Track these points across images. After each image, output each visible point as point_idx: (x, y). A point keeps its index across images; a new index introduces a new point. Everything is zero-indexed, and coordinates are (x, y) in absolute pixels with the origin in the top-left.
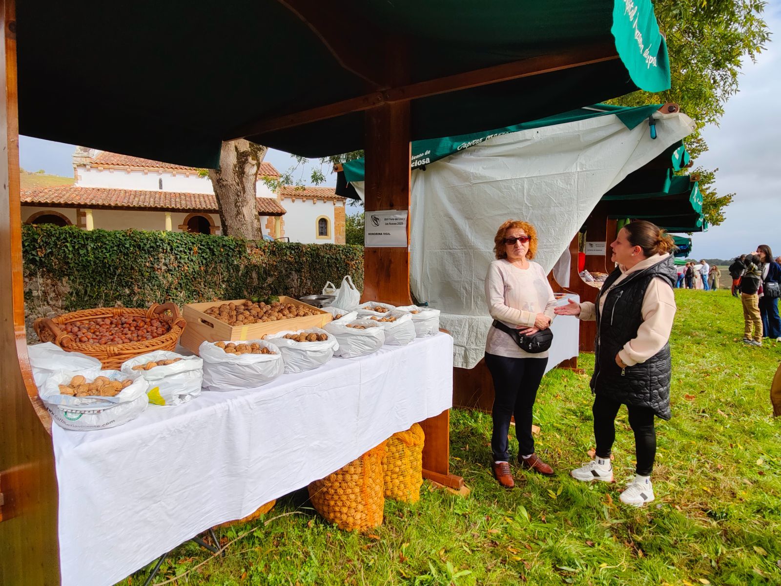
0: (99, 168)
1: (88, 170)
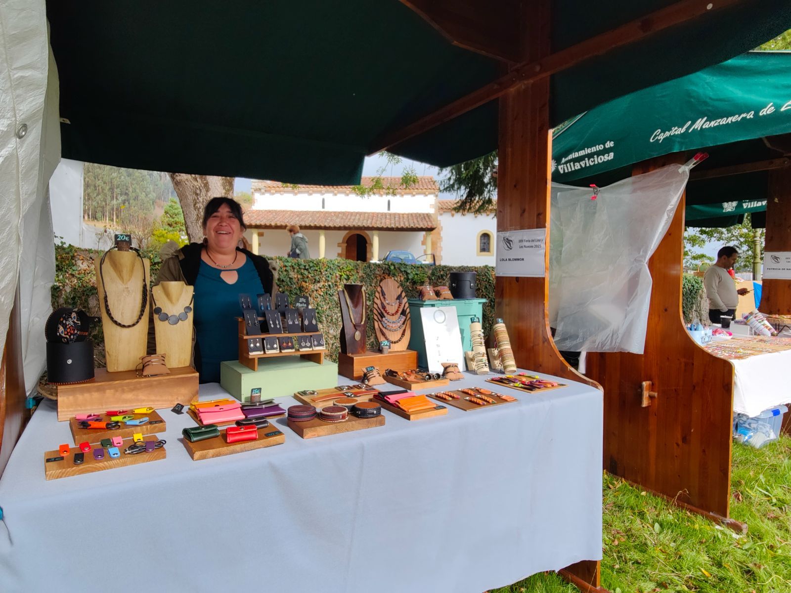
0: (272, 191)
1: (263, 194)
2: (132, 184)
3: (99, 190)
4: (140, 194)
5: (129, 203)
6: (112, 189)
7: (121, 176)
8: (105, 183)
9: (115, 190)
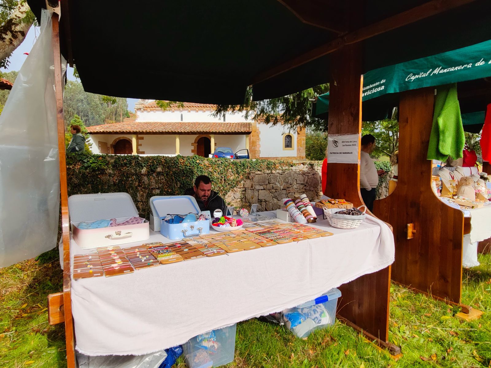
0: (148, 110)
1: (143, 112)
2: (90, 110)
3: (70, 113)
4: (95, 116)
5: (89, 122)
7: (83, 105)
8: (74, 109)
9: (80, 113)
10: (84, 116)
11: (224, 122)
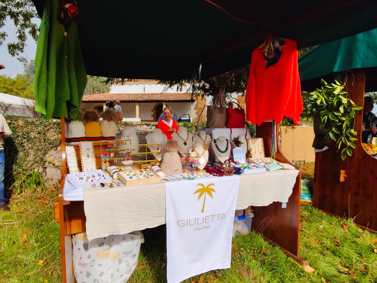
2: (102, 86)
6: (93, 89)
8: (90, 86)
9: (95, 89)
10: (97, 91)
11: (177, 93)
